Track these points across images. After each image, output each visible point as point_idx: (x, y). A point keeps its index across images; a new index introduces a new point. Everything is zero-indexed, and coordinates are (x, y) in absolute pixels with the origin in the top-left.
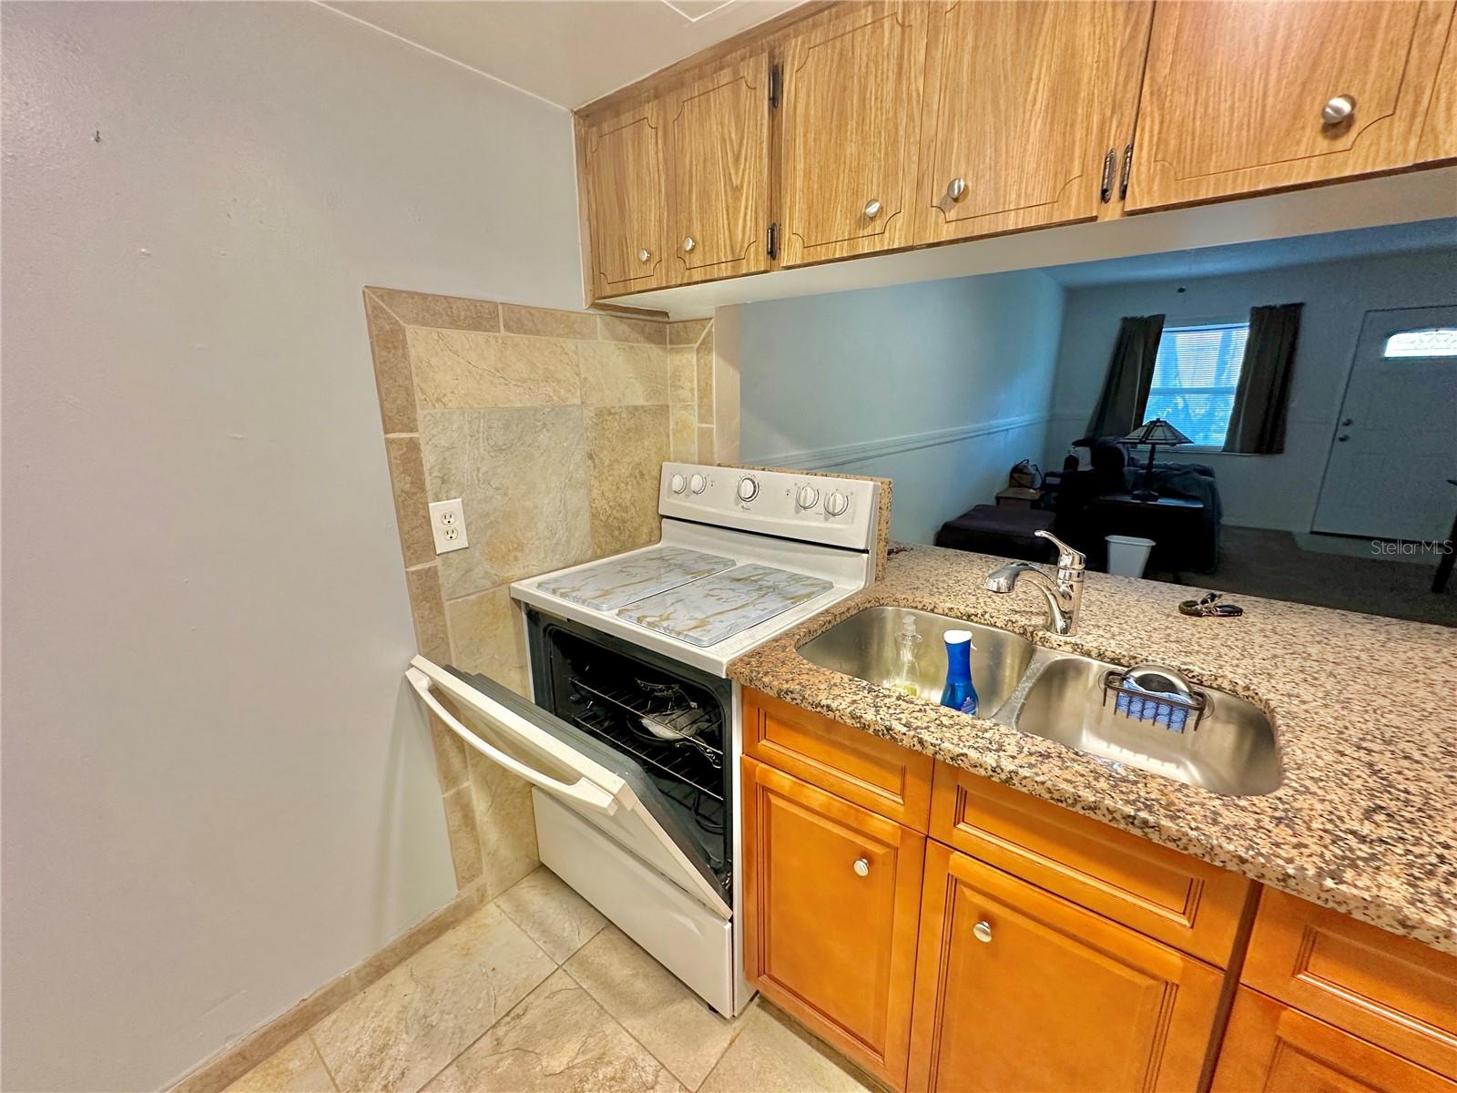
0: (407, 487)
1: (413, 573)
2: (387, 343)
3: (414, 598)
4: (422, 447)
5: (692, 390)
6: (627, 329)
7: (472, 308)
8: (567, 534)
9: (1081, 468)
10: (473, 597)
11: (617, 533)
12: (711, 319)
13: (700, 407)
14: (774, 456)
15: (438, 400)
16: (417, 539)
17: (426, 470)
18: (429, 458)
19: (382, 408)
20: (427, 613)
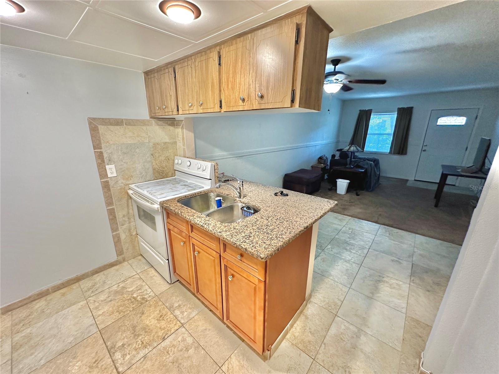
0: (100, 162)
1: (102, 181)
2: (94, 130)
3: (103, 187)
4: (104, 153)
5: (181, 138)
6: (162, 123)
7: (116, 121)
8: (146, 174)
9: (336, 158)
10: (119, 188)
11: (161, 174)
12: (183, 121)
13: (183, 142)
14: (214, 154)
15: (107, 142)
16: (103, 174)
17: (105, 158)
18: (105, 155)
19: (93, 144)
20: (106, 191)
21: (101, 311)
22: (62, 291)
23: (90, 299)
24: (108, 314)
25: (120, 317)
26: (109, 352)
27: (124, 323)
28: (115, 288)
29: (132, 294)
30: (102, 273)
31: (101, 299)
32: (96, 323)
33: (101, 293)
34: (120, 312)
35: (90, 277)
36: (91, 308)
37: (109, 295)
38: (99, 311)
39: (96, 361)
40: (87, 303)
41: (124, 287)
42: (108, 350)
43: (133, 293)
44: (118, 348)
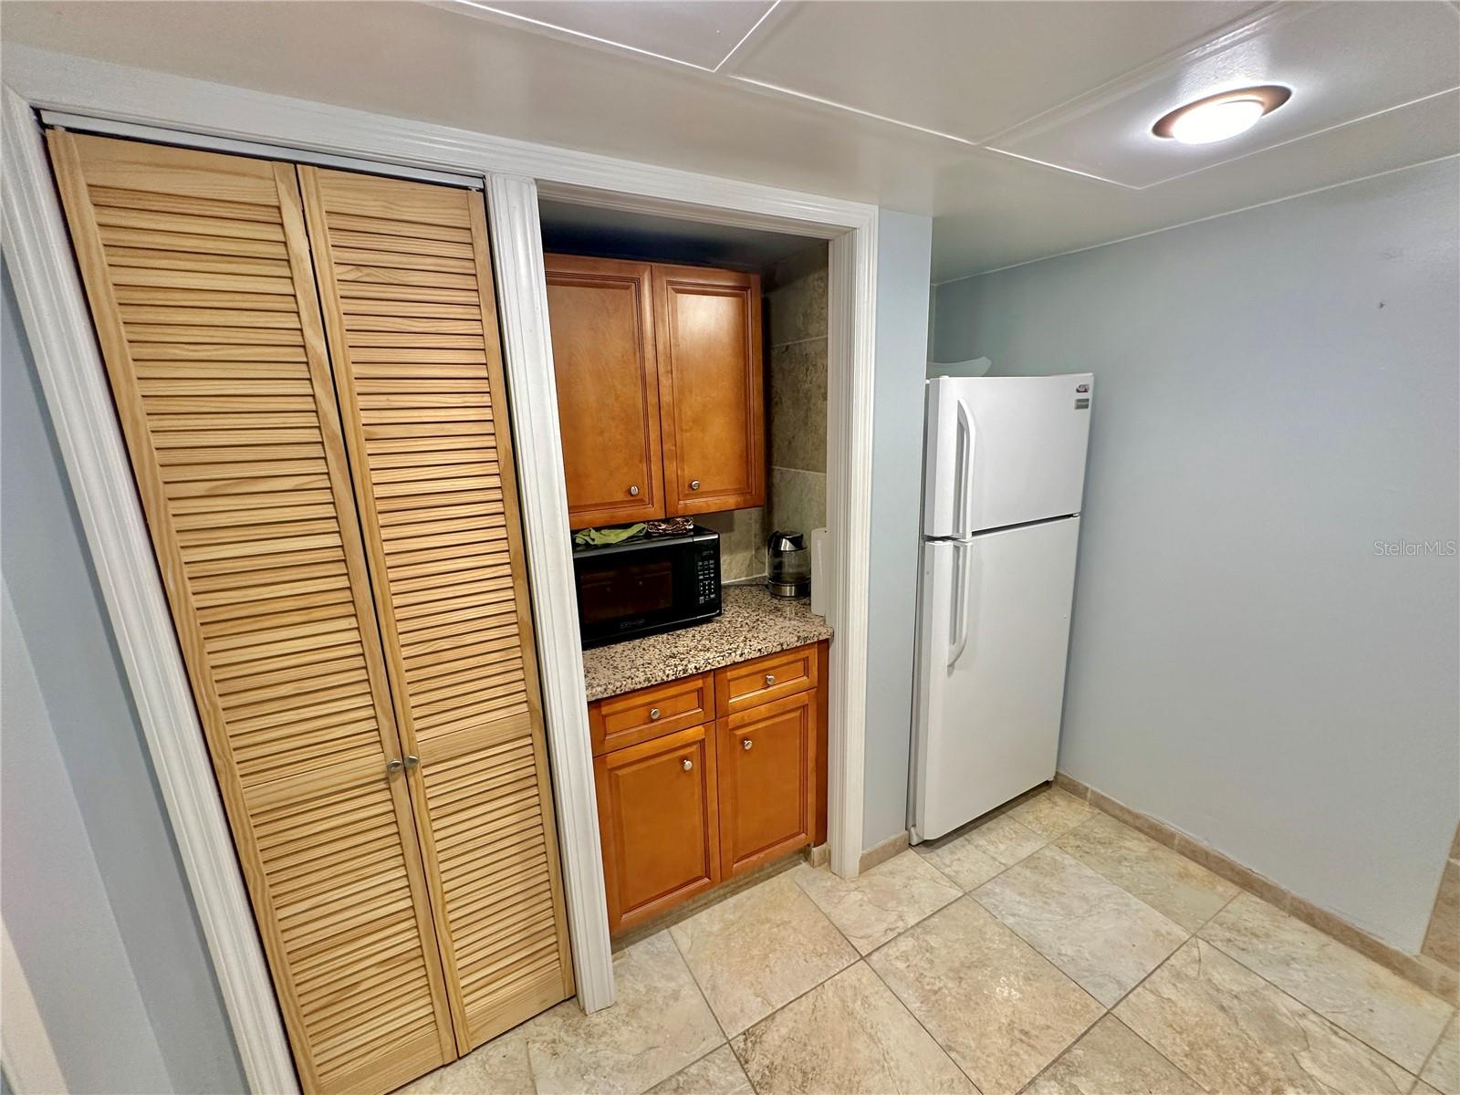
21: (1175, 991)
22: (1193, 867)
23: (1202, 944)
24: (1170, 1017)
25: (1175, 1059)
26: (1054, 1062)
27: (1158, 1081)
28: (1284, 1005)
29: (1291, 1081)
30: (1323, 938)
31: (1217, 976)
32: (1130, 992)
33: (1237, 966)
34: (1194, 1054)
35: (1281, 913)
36: (1172, 961)
37: (1242, 996)
38: (1171, 986)
39: (1026, 1033)
40: (1185, 943)
41: (1305, 1038)
42: (1060, 1056)
43: (1298, 1083)
44: (1071, 1086)
